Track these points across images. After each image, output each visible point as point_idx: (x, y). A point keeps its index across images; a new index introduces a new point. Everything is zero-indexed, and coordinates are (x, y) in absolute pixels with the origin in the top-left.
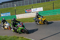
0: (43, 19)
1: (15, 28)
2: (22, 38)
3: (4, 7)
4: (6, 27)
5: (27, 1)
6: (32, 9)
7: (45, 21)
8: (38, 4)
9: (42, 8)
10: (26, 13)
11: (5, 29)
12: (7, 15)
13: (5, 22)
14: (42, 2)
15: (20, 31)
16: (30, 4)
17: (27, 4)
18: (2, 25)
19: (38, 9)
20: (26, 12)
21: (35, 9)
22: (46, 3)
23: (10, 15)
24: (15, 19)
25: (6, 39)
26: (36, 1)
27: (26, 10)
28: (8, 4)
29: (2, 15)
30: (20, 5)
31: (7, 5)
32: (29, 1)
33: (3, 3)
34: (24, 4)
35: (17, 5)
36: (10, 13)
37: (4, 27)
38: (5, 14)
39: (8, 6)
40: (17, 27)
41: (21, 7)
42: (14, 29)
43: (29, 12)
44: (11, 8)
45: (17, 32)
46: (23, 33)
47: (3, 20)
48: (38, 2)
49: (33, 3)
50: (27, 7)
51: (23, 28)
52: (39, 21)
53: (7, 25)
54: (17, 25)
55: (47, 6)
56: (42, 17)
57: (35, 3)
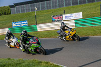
0: (71, 32)
1: (26, 45)
2: (47, 63)
3: (18, 11)
4: (12, 44)
5: (56, 2)
6: (64, 16)
7: (74, 35)
10: (53, 21)
11: (11, 47)
12: (22, 25)
13: (12, 37)
14: (81, 3)
15: (33, 50)
16: (60, 6)
17: (56, 7)
18: (7, 41)
21: (68, 15)
22: (88, 5)
23: (27, 24)
24: (26, 32)
25: (20, 64)
26: (71, 2)
27: (53, 16)
28: (24, 7)
29: (14, 25)
30: (43, 8)
31: (22, 9)
32: (59, 2)
33: (16, 5)
34: (50, 7)
35: (38, 9)
36: (27, 22)
37: (9, 43)
38: (19, 23)
39: (24, 11)
40: (28, 44)
41: (45, 11)
42: (24, 47)
45: (29, 53)
46: (39, 53)
47: (9, 33)
48: (75, 3)
49: (66, 5)
50: (55, 11)
51: (38, 46)
52: (66, 36)
53: (14, 40)
54: (29, 41)
55: (89, 10)
56: (71, 29)
57: (69, 5)
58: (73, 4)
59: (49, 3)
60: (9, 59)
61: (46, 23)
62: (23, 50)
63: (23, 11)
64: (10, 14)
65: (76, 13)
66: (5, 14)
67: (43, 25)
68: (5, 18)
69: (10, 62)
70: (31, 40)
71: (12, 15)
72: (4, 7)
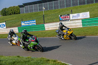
1: (26, 43)
3: (27, 11)
5: (63, 2)
8: (81, 6)
9: (88, 13)
12: (31, 24)
14: (88, 3)
16: (67, 6)
17: (63, 6)
19: (81, 14)
20: (61, 19)
21: (76, 15)
22: (95, 5)
23: (35, 24)
24: (26, 31)
27: (61, 16)
29: (23, 24)
30: (51, 8)
31: (31, 8)
32: (66, 1)
33: (25, 5)
37: (11, 41)
38: (28, 22)
40: (28, 42)
42: (24, 44)
43: (66, 20)
44: (38, 13)
48: (82, 3)
49: (74, 5)
50: (62, 11)
55: (96, 10)
56: (68, 29)
58: (80, 4)
59: (57, 3)
60: (18, 57)
61: (54, 22)
62: (23, 47)
63: (31, 11)
64: (19, 13)
65: (83, 13)
66: (15, 14)
67: (51, 24)
68: (14, 18)
69: (19, 59)
70: (30, 38)
71: (21, 14)
72: (14, 7)
